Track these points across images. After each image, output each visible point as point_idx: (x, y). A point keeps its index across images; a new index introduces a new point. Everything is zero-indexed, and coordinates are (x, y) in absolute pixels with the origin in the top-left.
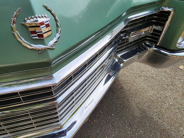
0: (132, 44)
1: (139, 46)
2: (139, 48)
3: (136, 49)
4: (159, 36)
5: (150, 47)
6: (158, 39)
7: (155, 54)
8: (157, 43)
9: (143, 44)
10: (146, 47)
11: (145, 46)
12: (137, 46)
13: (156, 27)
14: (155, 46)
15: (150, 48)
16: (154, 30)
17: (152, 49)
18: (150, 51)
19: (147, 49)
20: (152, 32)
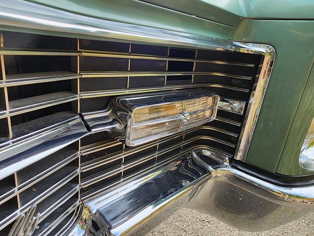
0: (156, 155)
1: (184, 160)
2: (186, 167)
3: (178, 169)
4: (239, 130)
5: (216, 164)
6: (237, 141)
8: (233, 151)
9: (192, 156)
10: (203, 163)
12: (177, 160)
13: (225, 103)
14: (230, 162)
15: (216, 169)
16: (221, 113)
17: (221, 172)
18: (219, 179)
19: (209, 172)
20: (214, 118)
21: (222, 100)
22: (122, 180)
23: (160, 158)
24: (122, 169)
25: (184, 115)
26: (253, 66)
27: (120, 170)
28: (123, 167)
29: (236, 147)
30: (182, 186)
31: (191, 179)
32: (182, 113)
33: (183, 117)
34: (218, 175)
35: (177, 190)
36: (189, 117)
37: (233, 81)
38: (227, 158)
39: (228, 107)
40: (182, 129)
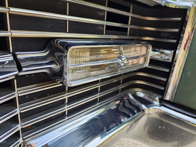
0: (98, 96)
1: (122, 100)
2: (124, 106)
3: (117, 108)
4: (168, 75)
5: (148, 103)
6: (165, 85)
7: (162, 123)
8: (163, 93)
9: (128, 97)
10: (138, 103)
11: (135, 100)
12: (116, 100)
13: (156, 53)
14: (160, 102)
15: (148, 107)
16: (153, 62)
17: (153, 110)
18: (151, 116)
19: (143, 110)
20: (147, 65)
21: (154, 50)
22: (67, 118)
23: (102, 99)
24: (66, 108)
25: (121, 59)
26: (179, 19)
27: (64, 109)
28: (67, 106)
29: (165, 89)
30: (121, 122)
31: (128, 117)
32: (120, 58)
33: (121, 60)
34: (150, 112)
35: (117, 125)
36: (126, 61)
37: (162, 35)
38: (157, 98)
39: (158, 56)
40: (120, 72)
